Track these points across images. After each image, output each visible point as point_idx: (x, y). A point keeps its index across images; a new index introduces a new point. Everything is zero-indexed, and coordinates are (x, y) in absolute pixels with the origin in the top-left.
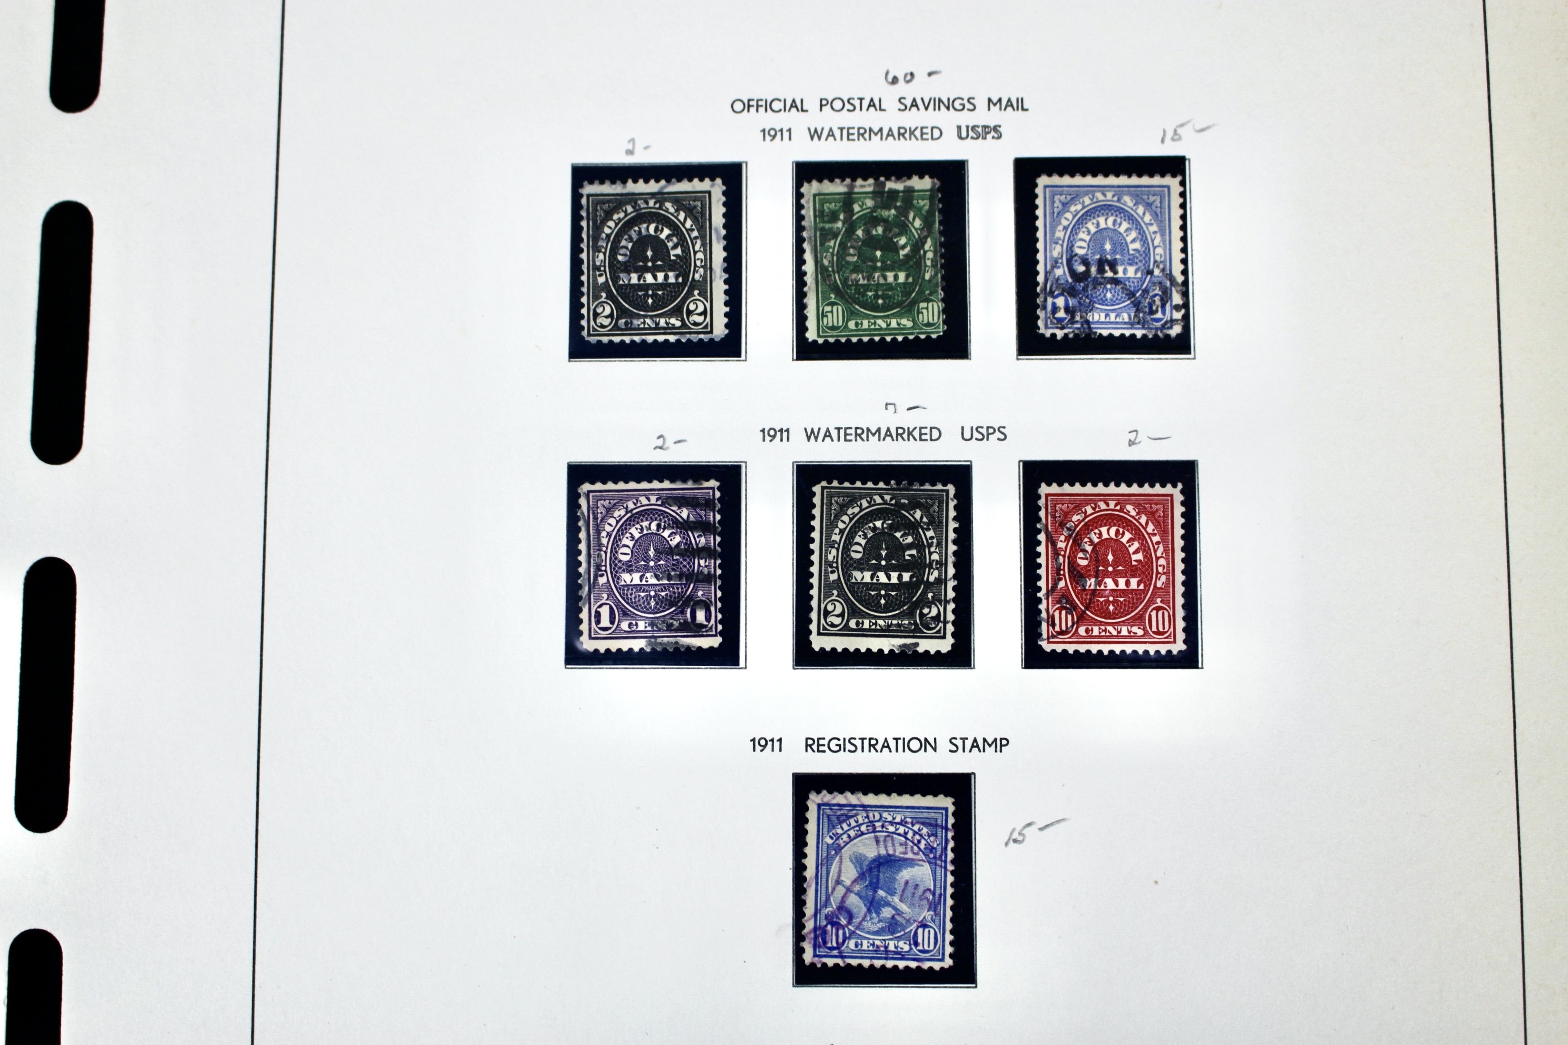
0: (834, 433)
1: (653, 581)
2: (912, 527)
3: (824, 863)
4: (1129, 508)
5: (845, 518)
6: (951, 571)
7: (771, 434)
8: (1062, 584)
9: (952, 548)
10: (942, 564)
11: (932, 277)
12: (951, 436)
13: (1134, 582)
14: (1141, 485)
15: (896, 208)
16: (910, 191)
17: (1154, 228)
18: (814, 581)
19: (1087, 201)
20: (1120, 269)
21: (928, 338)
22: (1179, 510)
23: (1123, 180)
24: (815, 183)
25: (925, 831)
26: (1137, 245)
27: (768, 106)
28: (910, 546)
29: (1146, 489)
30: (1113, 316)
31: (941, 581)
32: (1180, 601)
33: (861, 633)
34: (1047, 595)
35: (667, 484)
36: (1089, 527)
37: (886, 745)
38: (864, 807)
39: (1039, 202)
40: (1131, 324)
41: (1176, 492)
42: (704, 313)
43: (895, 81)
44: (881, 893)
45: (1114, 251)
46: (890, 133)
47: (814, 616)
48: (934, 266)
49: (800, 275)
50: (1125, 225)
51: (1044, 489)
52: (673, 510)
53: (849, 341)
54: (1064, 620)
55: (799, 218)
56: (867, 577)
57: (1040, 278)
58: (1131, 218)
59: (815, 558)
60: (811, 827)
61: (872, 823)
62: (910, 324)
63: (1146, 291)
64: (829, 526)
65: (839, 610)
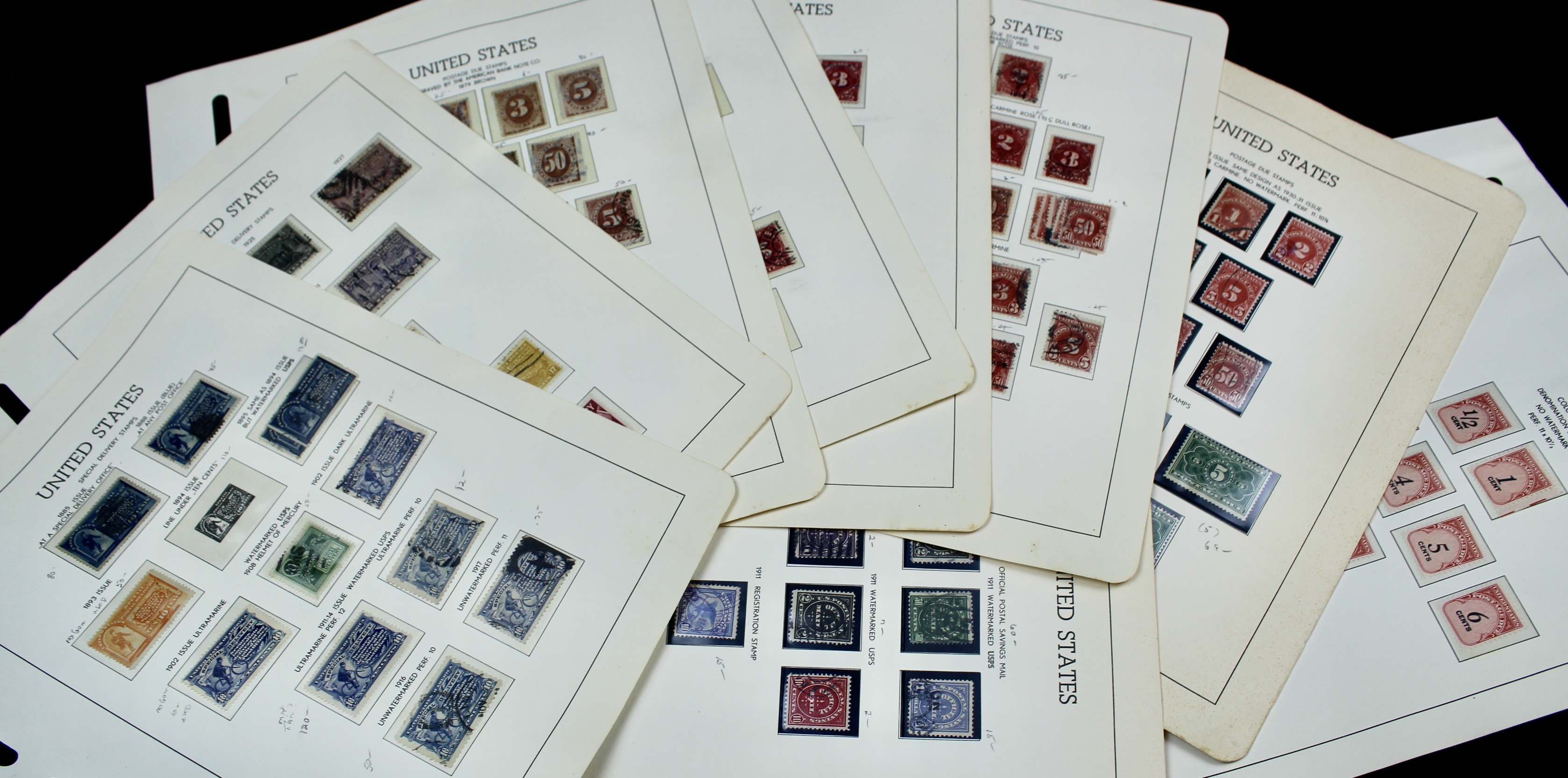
0: (873, 601)
1: (820, 534)
2: (836, 628)
3: (714, 591)
4: (841, 710)
5: (841, 603)
6: (819, 642)
7: (874, 578)
8: (813, 683)
9: (828, 642)
10: (822, 638)
11: (933, 639)
12: (871, 644)
13: (812, 710)
14: (849, 715)
15: (961, 627)
16: (968, 632)
17: (952, 725)
18: (818, 592)
19: (963, 700)
20: (935, 711)
21: (909, 637)
22: (840, 729)
23: (971, 714)
24: (971, 596)
25: (724, 628)
26: (945, 718)
27: (1002, 581)
28: (829, 627)
29: (848, 717)
30: (916, 707)
31: (816, 637)
32: (804, 727)
33: (798, 607)
34: (809, 677)
35: (856, 539)
36: (834, 694)
37: (756, 616)
38: (734, 607)
39: (963, 681)
40: (913, 714)
41: (846, 728)
42: (921, 554)
43: (1012, 628)
44: (703, 612)
45: (942, 709)
46: (991, 626)
47: (805, 591)
48: (938, 640)
49: (935, 590)
50: (953, 714)
51: (849, 678)
52: (846, 541)
53: (909, 607)
54: (799, 682)
55: (957, 590)
57: (932, 680)
58: (956, 716)
59: (826, 592)
60: (728, 588)
61: (728, 609)
62: (915, 630)
63: (926, 721)
64: (838, 598)
65: (807, 600)
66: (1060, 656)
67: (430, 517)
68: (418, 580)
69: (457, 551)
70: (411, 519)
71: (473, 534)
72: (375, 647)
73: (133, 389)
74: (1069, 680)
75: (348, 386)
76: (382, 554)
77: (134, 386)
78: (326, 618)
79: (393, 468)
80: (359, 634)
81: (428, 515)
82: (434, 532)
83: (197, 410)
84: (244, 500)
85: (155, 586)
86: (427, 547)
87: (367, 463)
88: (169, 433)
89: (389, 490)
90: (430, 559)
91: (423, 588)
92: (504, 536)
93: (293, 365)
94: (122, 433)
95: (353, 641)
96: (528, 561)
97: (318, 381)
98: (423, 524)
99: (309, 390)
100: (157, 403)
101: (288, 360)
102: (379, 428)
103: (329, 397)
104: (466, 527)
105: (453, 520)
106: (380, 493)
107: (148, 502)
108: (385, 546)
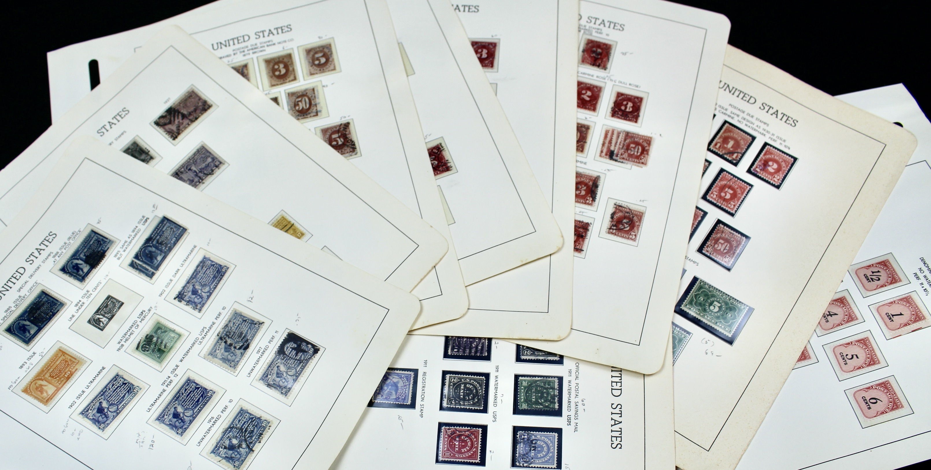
0: (497, 382)
1: (464, 340)
2: (473, 399)
3: (399, 375)
4: (475, 449)
5: (476, 384)
6: (462, 407)
7: (497, 369)
8: (458, 432)
9: (468, 407)
10: (464, 405)
11: (533, 407)
12: (495, 409)
13: (457, 449)
14: (480, 452)
15: (550, 400)
16: (555, 403)
17: (543, 461)
18: (462, 376)
19: (551, 445)
20: (533, 452)
21: (518, 405)
22: (474, 461)
23: (556, 454)
24: (558, 381)
25: (403, 397)
26: (539, 456)
27: (577, 371)
28: (469, 398)
29: (479, 454)
30: (522, 449)
31: (460, 405)
32: (452, 460)
33: (449, 386)
34: (455, 429)
35: (487, 344)
36: (471, 440)
37: (423, 390)
38: (410, 384)
39: (551, 433)
40: (519, 453)
41: (478, 461)
42: (527, 354)
43: (583, 401)
44: (390, 387)
45: (538, 450)
46: (569, 399)
47: (454, 375)
48: (536, 407)
49: (535, 376)
50: (544, 454)
51: (480, 430)
52: (481, 345)
53: (518, 387)
54: (449, 432)
55: (549, 377)
56: (462, 388)
57: (532, 432)
58: (546, 455)
59: (467, 376)
60: (406, 372)
61: (406, 386)
62: (522, 401)
63: (528, 457)
64: (475, 380)
65: (455, 381)
66: (612, 419)
67: (231, 318)
68: (223, 358)
69: (247, 340)
70: (219, 320)
71: (258, 330)
72: (196, 398)
73: (51, 234)
74: (617, 434)
75: (182, 235)
76: (201, 341)
77: (51, 232)
78: (166, 380)
79: (209, 287)
80: (186, 390)
81: (230, 317)
82: (233, 328)
83: (89, 248)
84: (117, 305)
85: (63, 357)
86: (229, 337)
87: (193, 284)
88: (72, 262)
89: (206, 301)
90: (231, 345)
91: (226, 363)
92: (276, 332)
93: (149, 221)
94: (44, 262)
95: (183, 394)
96: (291, 348)
97: (163, 231)
98: (227, 323)
99: (158, 237)
100: (65, 243)
101: (145, 218)
102: (201, 262)
103: (170, 242)
104: (253, 326)
105: (245, 321)
106: (201, 302)
107: (59, 305)
108: (203, 336)
